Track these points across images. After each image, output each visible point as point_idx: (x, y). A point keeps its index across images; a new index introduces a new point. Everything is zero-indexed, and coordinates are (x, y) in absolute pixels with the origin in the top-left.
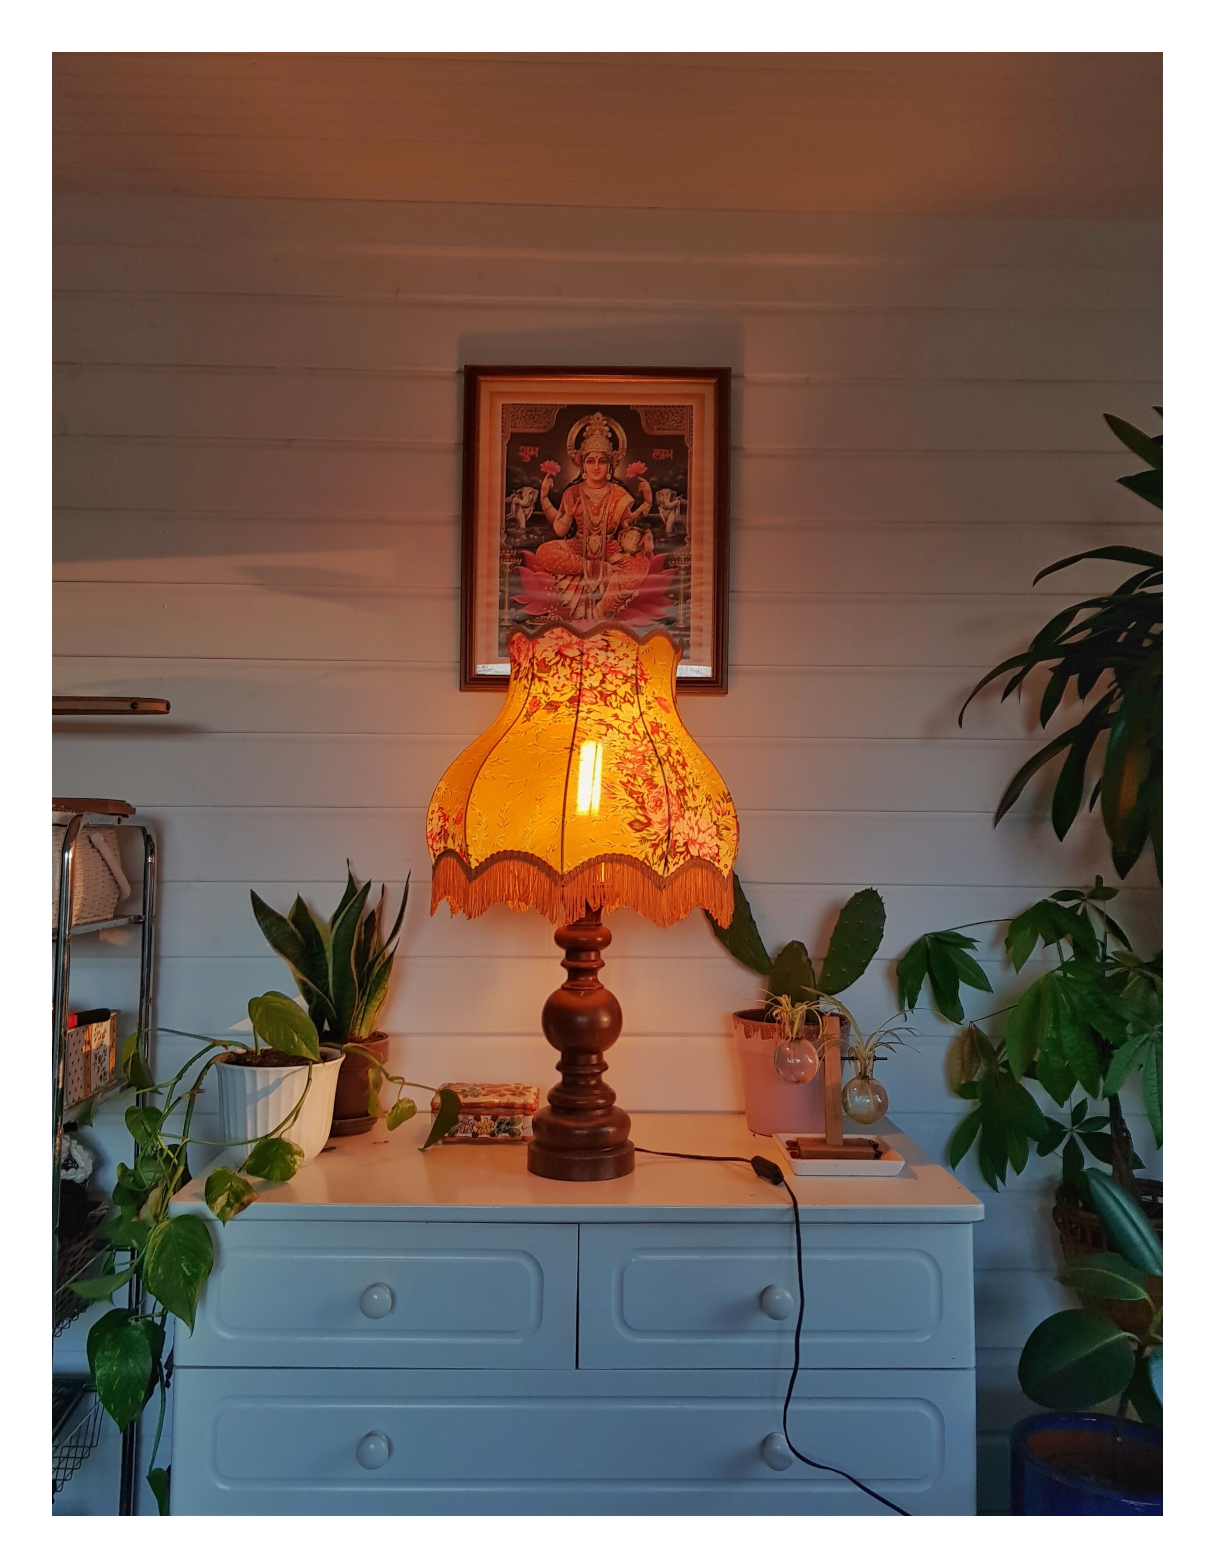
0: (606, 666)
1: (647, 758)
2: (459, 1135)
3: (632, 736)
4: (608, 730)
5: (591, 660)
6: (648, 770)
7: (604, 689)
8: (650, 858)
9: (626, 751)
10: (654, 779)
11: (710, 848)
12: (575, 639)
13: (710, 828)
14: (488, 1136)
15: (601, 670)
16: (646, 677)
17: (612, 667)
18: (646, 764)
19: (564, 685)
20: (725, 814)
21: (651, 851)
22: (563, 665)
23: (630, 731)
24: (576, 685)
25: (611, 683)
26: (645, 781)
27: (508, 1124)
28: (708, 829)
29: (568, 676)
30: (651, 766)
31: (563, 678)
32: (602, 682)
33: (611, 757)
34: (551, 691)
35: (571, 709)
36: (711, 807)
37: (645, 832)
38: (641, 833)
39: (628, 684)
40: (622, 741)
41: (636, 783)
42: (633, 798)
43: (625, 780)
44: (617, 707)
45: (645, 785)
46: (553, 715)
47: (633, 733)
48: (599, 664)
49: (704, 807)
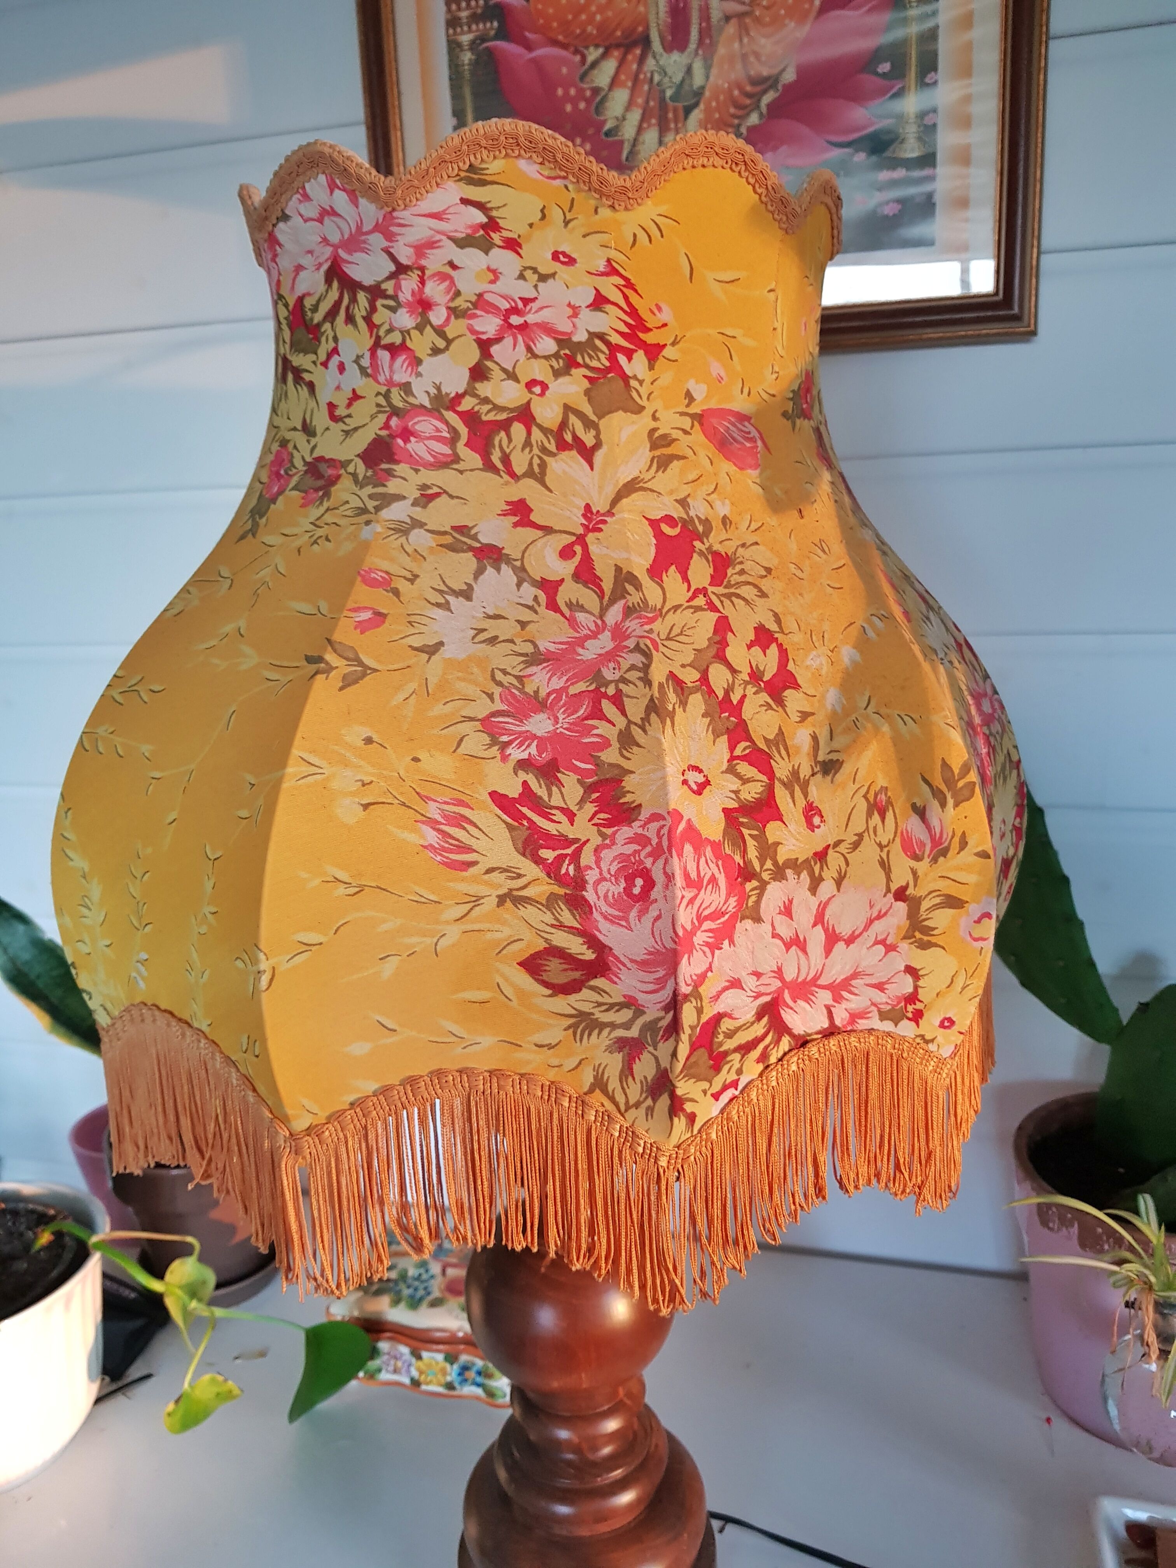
0: (490, 308)
1: (611, 691)
2: (384, 1376)
3: (570, 592)
4: (479, 573)
5: (434, 290)
6: (605, 743)
7: (486, 401)
8: (614, 1084)
9: (536, 658)
10: (629, 783)
11: (880, 987)
12: (370, 211)
13: (879, 917)
14: (441, 1390)
15: (473, 331)
16: (650, 338)
17: (515, 311)
18: (602, 717)
19: (355, 397)
20: (944, 853)
21: (614, 1063)
22: (350, 319)
23: (565, 569)
24: (387, 396)
25: (512, 376)
26: (589, 789)
27: (479, 1373)
28: (871, 922)
29: (366, 362)
30: (621, 722)
31: (352, 369)
32: (478, 373)
33: (471, 690)
34: (321, 420)
35: (369, 490)
36: (885, 835)
37: (585, 993)
38: (573, 998)
39: (578, 373)
40: (527, 615)
41: (556, 800)
42: (538, 861)
43: (513, 790)
44: (530, 473)
45: (590, 808)
46: (315, 512)
47: (577, 576)
48: (459, 302)
49: (856, 845)
